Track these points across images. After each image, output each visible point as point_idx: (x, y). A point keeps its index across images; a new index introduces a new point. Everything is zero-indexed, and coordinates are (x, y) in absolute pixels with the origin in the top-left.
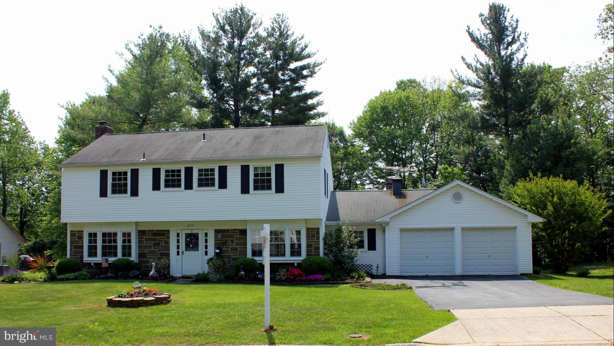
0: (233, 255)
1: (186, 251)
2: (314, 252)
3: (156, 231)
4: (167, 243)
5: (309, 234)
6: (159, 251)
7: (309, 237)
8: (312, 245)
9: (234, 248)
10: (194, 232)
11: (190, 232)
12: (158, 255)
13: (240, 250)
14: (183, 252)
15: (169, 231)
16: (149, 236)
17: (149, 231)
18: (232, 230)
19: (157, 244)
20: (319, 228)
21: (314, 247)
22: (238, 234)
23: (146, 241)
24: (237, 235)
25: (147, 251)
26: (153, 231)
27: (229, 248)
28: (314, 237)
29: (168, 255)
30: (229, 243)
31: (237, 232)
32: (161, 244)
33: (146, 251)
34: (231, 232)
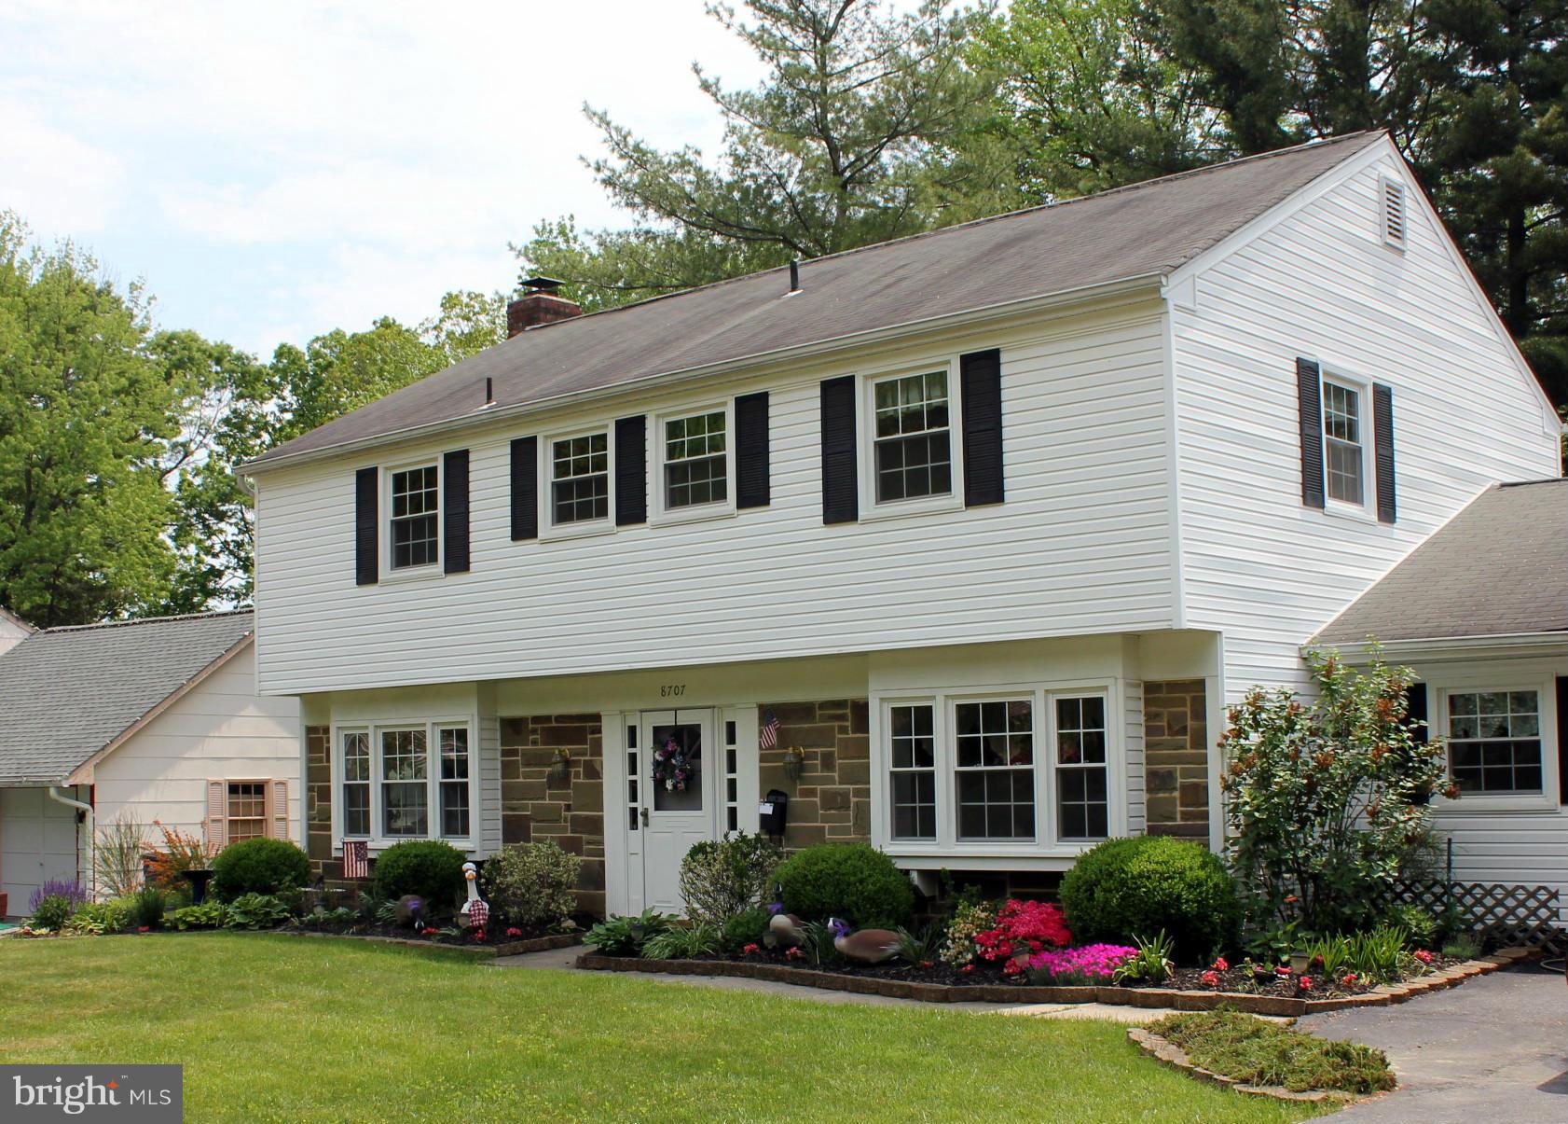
0: (832, 830)
1: (657, 808)
2: (1185, 816)
3: (560, 718)
4: (594, 772)
5: (1157, 716)
6: (568, 808)
7: (1159, 731)
8: (1170, 775)
9: (835, 794)
10: (685, 719)
11: (666, 720)
12: (564, 830)
13: (857, 804)
14: (645, 814)
15: (597, 717)
16: (534, 743)
17: (536, 719)
18: (825, 705)
19: (560, 781)
20: (1201, 684)
21: (1184, 788)
22: (849, 724)
23: (527, 765)
24: (843, 730)
25: (528, 807)
26: (547, 719)
27: (812, 793)
28: (1183, 731)
29: (596, 826)
30: (814, 768)
31: (842, 718)
32: (573, 780)
33: (525, 808)
34: (824, 719)
